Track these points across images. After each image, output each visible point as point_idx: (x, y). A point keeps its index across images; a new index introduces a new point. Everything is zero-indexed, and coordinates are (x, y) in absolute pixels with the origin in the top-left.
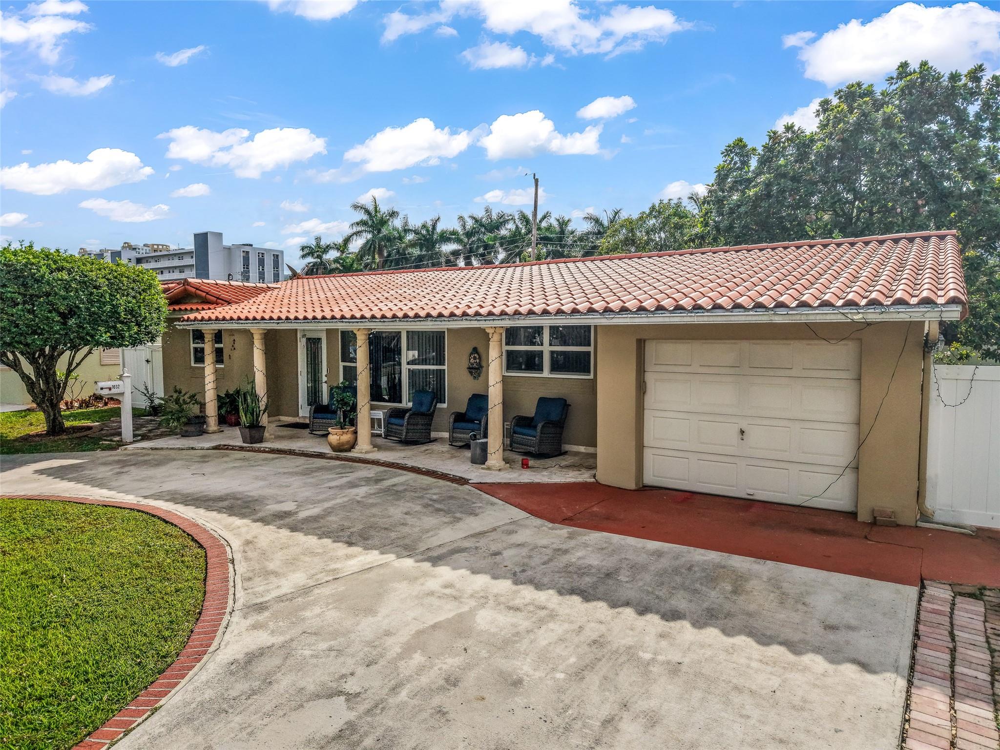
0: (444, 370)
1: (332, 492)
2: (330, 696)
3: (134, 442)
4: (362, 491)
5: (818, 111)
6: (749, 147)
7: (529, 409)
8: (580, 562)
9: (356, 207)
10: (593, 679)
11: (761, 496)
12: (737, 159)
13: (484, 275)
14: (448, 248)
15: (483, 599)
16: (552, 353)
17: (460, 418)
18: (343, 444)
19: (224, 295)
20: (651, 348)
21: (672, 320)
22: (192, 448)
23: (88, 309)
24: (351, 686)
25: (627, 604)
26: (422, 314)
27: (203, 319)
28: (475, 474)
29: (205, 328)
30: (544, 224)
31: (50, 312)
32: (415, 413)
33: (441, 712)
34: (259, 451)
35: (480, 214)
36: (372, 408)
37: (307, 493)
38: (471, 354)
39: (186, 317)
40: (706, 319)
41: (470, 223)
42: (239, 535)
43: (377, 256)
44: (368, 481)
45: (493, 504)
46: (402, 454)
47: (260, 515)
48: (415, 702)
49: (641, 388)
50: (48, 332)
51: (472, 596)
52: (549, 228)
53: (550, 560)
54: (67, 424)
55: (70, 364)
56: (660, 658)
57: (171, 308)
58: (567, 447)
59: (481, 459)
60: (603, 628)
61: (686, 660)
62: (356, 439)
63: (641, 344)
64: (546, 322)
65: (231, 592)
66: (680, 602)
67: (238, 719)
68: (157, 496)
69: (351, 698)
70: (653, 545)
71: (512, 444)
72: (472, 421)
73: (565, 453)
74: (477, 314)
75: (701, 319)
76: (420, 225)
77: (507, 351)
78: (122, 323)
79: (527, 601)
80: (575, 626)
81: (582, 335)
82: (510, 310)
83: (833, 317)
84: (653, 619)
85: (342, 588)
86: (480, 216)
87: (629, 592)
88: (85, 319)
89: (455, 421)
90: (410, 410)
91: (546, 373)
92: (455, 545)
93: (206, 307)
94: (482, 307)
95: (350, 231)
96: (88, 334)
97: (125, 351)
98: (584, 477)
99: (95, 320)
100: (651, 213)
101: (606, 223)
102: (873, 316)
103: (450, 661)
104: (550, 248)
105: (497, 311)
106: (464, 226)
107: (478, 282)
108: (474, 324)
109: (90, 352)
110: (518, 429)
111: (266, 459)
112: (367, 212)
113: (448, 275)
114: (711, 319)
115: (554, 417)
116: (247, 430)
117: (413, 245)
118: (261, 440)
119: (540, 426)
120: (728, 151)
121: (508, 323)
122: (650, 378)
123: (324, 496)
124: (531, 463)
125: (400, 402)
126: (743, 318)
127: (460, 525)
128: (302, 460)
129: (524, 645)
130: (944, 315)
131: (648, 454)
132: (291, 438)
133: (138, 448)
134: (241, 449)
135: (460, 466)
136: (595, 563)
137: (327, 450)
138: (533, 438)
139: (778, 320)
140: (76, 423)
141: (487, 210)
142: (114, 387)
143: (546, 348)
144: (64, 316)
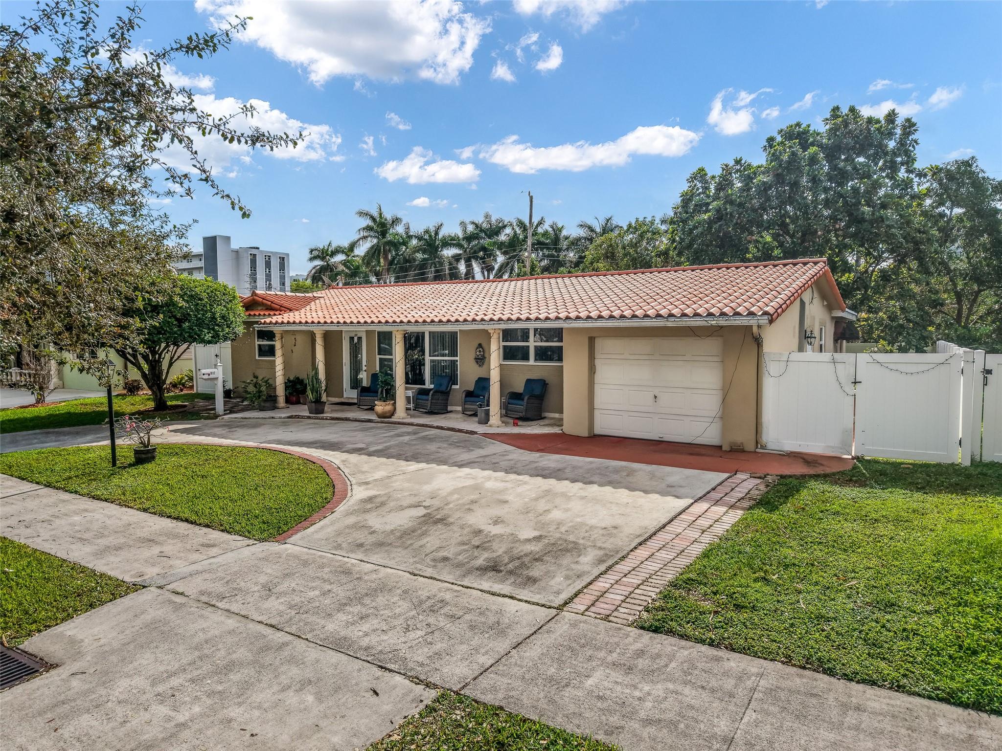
0: (457, 361)
1: (386, 439)
3: (225, 414)
4: (406, 438)
5: (765, 146)
6: (709, 175)
7: (520, 388)
8: (544, 466)
9: (361, 214)
10: (542, 500)
11: (667, 438)
12: (699, 185)
13: (486, 288)
14: (449, 252)
15: (488, 478)
16: (536, 347)
17: (469, 394)
18: (386, 413)
19: (286, 304)
20: (598, 343)
21: (607, 324)
22: (273, 418)
23: (196, 316)
25: (567, 479)
26: (444, 319)
27: (277, 323)
28: (481, 429)
29: (276, 329)
30: (540, 230)
31: (170, 318)
32: (436, 392)
33: (470, 509)
34: (323, 419)
35: (480, 220)
36: (407, 389)
37: (370, 439)
38: (477, 348)
39: (263, 321)
40: (627, 324)
41: (470, 228)
42: (337, 458)
43: (382, 260)
44: (409, 433)
45: (494, 444)
46: (429, 419)
47: (344, 449)
48: (457, 507)
49: (592, 370)
50: (169, 332)
51: (482, 477)
52: (546, 234)
53: (527, 465)
54: (169, 403)
55: (172, 358)
56: (578, 495)
57: (247, 313)
58: (547, 414)
59: (485, 421)
60: (551, 487)
61: (589, 495)
62: (395, 409)
63: (592, 341)
64: (531, 326)
65: (346, 479)
66: (596, 479)
67: (374, 513)
68: (269, 442)
69: (426, 507)
71: (507, 412)
72: (478, 396)
73: (545, 418)
74: (482, 320)
75: (624, 324)
76: (422, 231)
77: (504, 347)
78: (218, 325)
80: (536, 487)
81: (558, 334)
82: (505, 317)
83: (700, 323)
84: (578, 484)
85: (410, 477)
86: (480, 223)
87: (569, 476)
88: (193, 323)
89: (466, 396)
90: (432, 389)
91: (532, 362)
92: (472, 460)
93: (272, 313)
94: (485, 315)
95: (357, 237)
96: (196, 334)
97: (197, 348)
98: (556, 430)
99: (200, 323)
100: (628, 229)
101: (598, 230)
102: (722, 322)
103: (472, 496)
104: (546, 252)
105: (496, 318)
106: (465, 231)
107: (482, 295)
108: (481, 327)
109: (188, 348)
110: (511, 401)
111: (331, 423)
112: (373, 219)
113: (458, 288)
114: (631, 324)
115: (537, 392)
116: (313, 404)
117: (417, 250)
118: (323, 413)
119: (526, 398)
120: (693, 178)
121: (504, 326)
122: (597, 362)
123: (382, 441)
124: (520, 423)
125: (424, 384)
126: (650, 323)
127: (473, 452)
128: (357, 424)
129: (509, 492)
130: (760, 321)
131: (596, 413)
132: (342, 411)
133: (232, 418)
134: (309, 417)
135: (471, 425)
136: (553, 466)
137: (374, 417)
138: (520, 407)
139: (669, 324)
140: (174, 403)
141: (487, 216)
142: (212, 373)
143: (533, 343)
144: (180, 321)
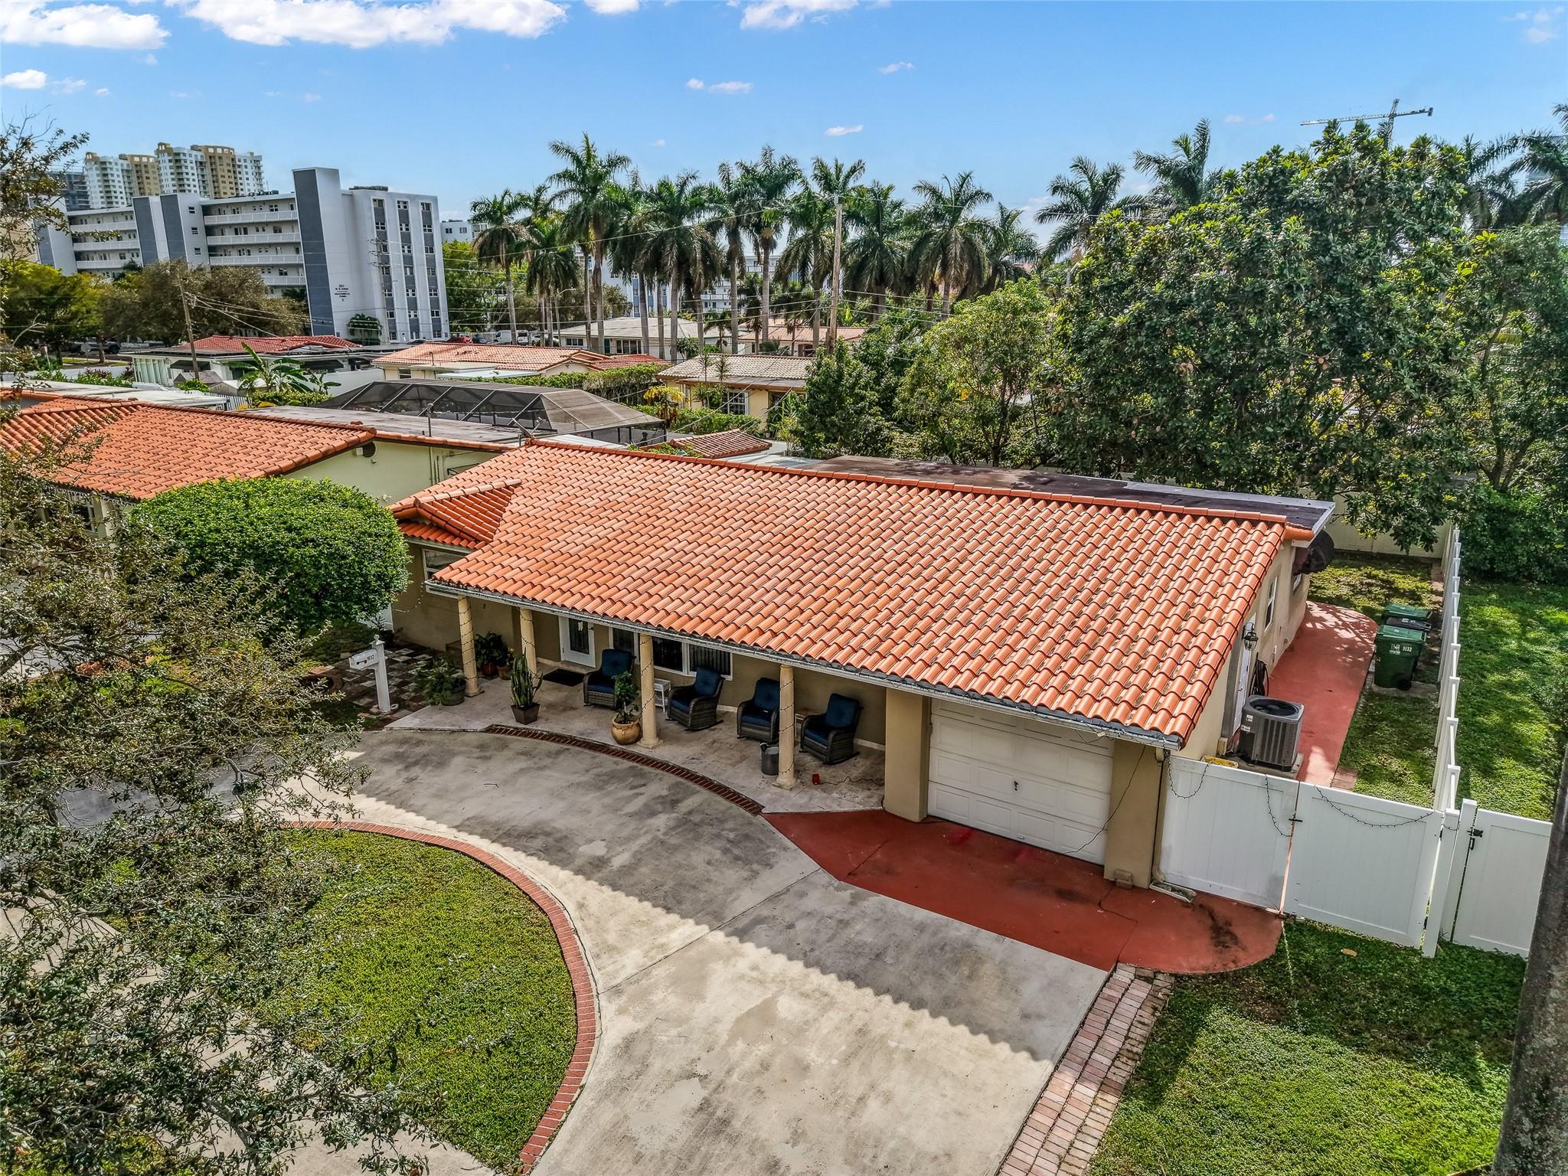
1: (633, 823)
2: (689, 1077)
3: (393, 716)
4: (661, 822)
7: (821, 706)
8: (859, 938)
9: (557, 148)
10: (856, 1065)
11: (1029, 840)
15: (781, 981)
17: (748, 708)
18: (628, 739)
22: (463, 731)
24: (701, 1069)
25: (887, 991)
28: (768, 797)
32: (700, 694)
33: (760, 1091)
34: (537, 737)
35: (755, 158)
37: (610, 825)
41: (737, 176)
42: (569, 893)
43: (591, 232)
44: (663, 802)
45: (786, 849)
46: (690, 753)
47: (577, 862)
48: (744, 1083)
49: (927, 730)
51: (773, 980)
53: (834, 935)
56: (902, 1046)
58: (861, 744)
59: (772, 771)
60: (866, 1016)
61: (918, 1049)
62: (640, 728)
65: (589, 971)
66: (927, 991)
67: (636, 1095)
68: (468, 828)
69: (703, 1078)
70: (921, 914)
71: (803, 747)
72: (760, 715)
73: (857, 754)
76: (658, 184)
79: (815, 986)
80: (847, 1015)
83: (1083, 728)
84: (904, 1006)
85: (673, 969)
86: (754, 163)
87: (891, 978)
89: (743, 712)
92: (756, 913)
94: (773, 633)
98: (872, 801)
101: (947, 194)
103: (762, 1048)
106: (728, 180)
110: (809, 730)
112: (576, 159)
115: (846, 721)
117: (648, 218)
118: (535, 718)
119: (831, 735)
122: (935, 719)
123: (627, 832)
124: (822, 773)
125: (681, 670)
127: (759, 882)
129: (810, 1034)
131: (932, 788)
133: (405, 729)
134: (518, 732)
136: (869, 940)
138: (823, 746)
141: (767, 154)
